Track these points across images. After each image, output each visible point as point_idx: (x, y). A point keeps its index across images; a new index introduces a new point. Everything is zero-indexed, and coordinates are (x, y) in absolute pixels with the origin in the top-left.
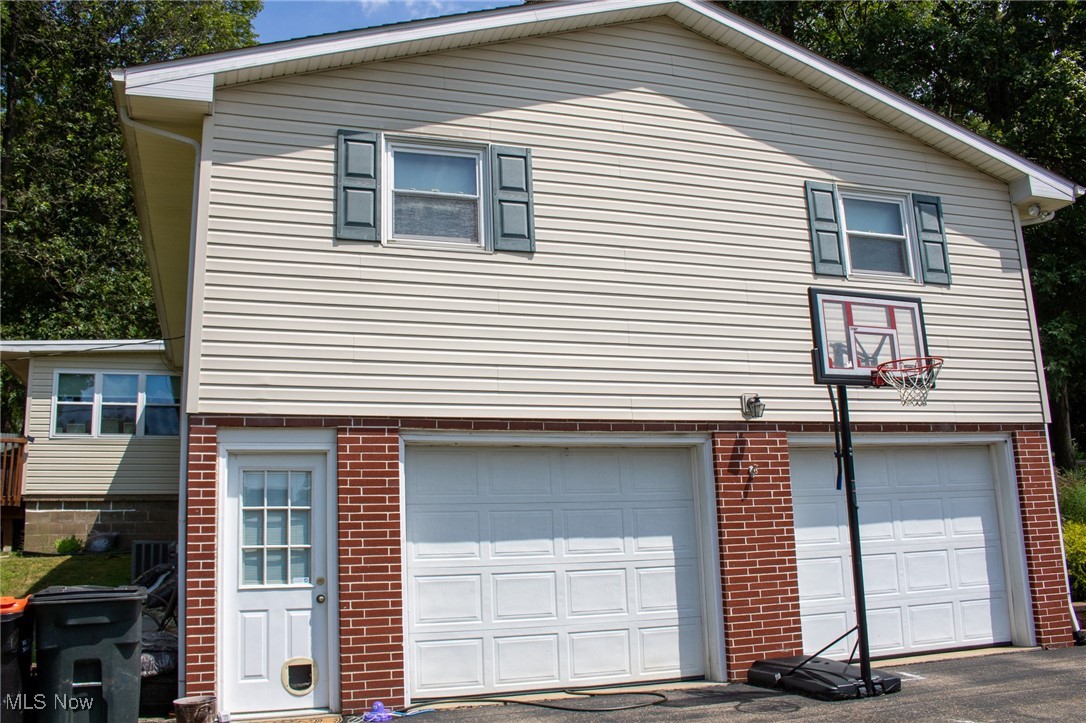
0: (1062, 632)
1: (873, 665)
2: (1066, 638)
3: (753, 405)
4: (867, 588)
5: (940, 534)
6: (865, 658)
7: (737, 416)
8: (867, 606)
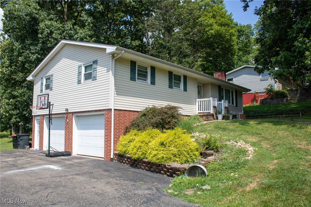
0: (108, 157)
1: (50, 151)
2: (109, 159)
3: (67, 110)
4: (50, 140)
5: (98, 133)
6: (49, 150)
7: (65, 112)
8: (50, 142)
